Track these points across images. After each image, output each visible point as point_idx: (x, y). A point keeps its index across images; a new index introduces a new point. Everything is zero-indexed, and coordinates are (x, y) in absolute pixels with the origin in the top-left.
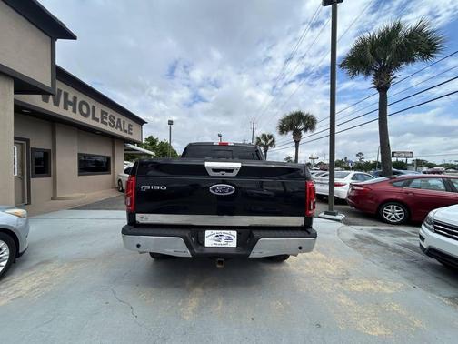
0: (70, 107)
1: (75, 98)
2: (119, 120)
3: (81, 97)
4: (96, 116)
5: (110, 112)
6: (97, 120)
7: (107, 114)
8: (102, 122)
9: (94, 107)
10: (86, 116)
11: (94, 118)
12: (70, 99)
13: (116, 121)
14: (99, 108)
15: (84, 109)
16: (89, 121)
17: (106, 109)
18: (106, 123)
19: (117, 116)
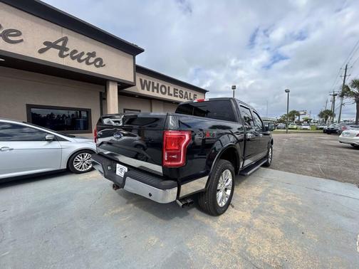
0: (155, 90)
1: (158, 85)
2: (186, 93)
3: (161, 83)
4: (171, 93)
5: (179, 88)
6: (171, 95)
7: (177, 90)
8: (175, 96)
9: (169, 88)
10: (164, 93)
11: (170, 94)
12: (155, 85)
13: (184, 94)
14: (172, 87)
15: (163, 90)
16: (166, 97)
17: (177, 87)
18: (177, 96)
19: (185, 90)
